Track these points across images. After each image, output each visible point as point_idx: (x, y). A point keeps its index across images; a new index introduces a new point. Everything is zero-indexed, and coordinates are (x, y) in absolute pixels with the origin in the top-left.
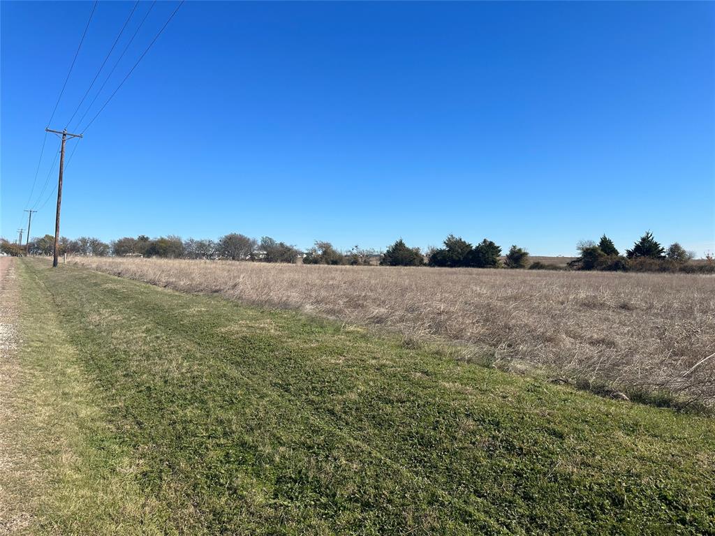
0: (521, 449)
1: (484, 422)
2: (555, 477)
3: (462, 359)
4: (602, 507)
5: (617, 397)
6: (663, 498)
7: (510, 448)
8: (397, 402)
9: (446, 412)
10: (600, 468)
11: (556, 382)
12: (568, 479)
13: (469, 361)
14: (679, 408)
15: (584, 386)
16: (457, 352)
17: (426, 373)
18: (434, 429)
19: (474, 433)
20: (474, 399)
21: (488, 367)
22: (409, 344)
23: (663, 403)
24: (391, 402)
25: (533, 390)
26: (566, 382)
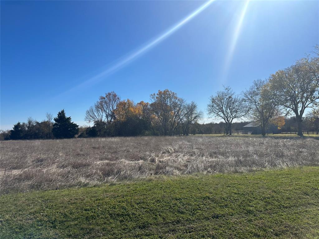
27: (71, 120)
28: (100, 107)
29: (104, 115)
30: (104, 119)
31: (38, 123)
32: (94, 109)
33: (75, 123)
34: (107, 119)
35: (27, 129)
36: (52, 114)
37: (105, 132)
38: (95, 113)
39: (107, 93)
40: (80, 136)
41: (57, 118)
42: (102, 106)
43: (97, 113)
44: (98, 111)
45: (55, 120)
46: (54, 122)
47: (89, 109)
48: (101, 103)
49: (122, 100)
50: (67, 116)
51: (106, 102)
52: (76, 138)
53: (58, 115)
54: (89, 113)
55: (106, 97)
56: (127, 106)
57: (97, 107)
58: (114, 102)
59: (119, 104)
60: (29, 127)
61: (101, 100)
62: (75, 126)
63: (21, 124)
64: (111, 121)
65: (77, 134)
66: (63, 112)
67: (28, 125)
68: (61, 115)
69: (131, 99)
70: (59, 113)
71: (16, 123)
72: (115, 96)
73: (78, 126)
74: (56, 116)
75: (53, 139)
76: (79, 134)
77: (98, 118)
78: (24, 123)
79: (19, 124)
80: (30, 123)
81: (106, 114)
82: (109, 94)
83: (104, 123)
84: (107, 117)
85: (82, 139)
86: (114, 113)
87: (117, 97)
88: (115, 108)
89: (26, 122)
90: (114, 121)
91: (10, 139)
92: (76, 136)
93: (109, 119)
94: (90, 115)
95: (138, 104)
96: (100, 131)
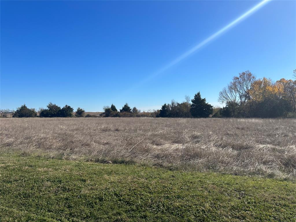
0: (69, 189)
1: (55, 181)
2: (81, 196)
3: (50, 158)
4: (96, 203)
5: (108, 163)
6: (116, 194)
7: (64, 190)
8: (14, 181)
9: (38, 181)
10: (97, 189)
11: (87, 161)
12: (85, 196)
13: (53, 158)
14: (126, 163)
15: (97, 161)
16: (48, 155)
17: (31, 166)
18: (32, 189)
19: (50, 187)
20: (52, 173)
21: (61, 159)
22: (24, 154)
23: (122, 162)
24: (11, 182)
25: (77, 166)
26: (91, 160)
27: (205, 101)
28: (233, 87)
29: (238, 95)
30: (238, 100)
31: (179, 104)
32: (227, 90)
33: (209, 104)
34: (241, 99)
35: (171, 109)
36: (189, 96)
37: (239, 113)
38: (228, 94)
39: (241, 73)
40: (214, 116)
41: (194, 100)
42: (236, 87)
43: (230, 94)
44: (231, 92)
45: (192, 101)
46: (192, 103)
47: (222, 91)
48: (234, 84)
49: (257, 79)
50: (202, 97)
51: (240, 83)
52: (210, 117)
53: (195, 97)
54: (222, 94)
55: (240, 77)
56: (262, 85)
57: (231, 88)
58: (248, 81)
59: (254, 83)
60: (172, 108)
61: (234, 81)
62: (210, 106)
63: (167, 105)
64: (245, 102)
65: (211, 114)
66: (199, 94)
67: (171, 106)
68: (198, 96)
69: (268, 79)
71: (163, 105)
72: (250, 75)
73: (212, 106)
74: (193, 98)
75: (191, 118)
76: (214, 114)
77: (231, 99)
78: (169, 104)
79: (165, 105)
80: (173, 104)
81: (240, 95)
82: (244, 74)
83: (237, 104)
84: (241, 97)
85: (217, 118)
86: (248, 93)
87: (251, 76)
88: (250, 88)
89: (170, 103)
90: (248, 102)
91: (160, 117)
92: (211, 116)
93: (243, 99)
94: (223, 95)
95: (277, 82)
96: (234, 111)
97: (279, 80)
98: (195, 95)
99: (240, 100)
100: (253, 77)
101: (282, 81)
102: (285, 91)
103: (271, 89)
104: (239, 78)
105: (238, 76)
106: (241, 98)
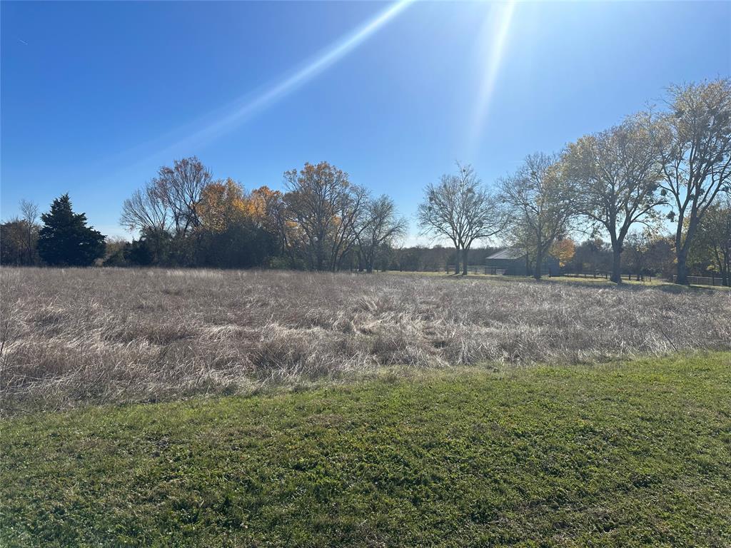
27: (86, 221)
28: (159, 193)
29: (170, 214)
30: (170, 225)
32: (144, 197)
33: (96, 229)
34: (177, 224)
36: (35, 204)
37: (172, 256)
38: (147, 208)
39: (179, 159)
40: (110, 263)
41: (49, 215)
42: (165, 192)
43: (151, 209)
44: (154, 203)
45: (44, 218)
46: (42, 224)
47: (131, 198)
48: (162, 184)
49: (214, 180)
50: (76, 210)
51: (175, 183)
52: (97, 266)
53: (53, 207)
54: (131, 206)
55: (177, 168)
56: (225, 196)
57: (153, 194)
58: (195, 183)
59: (206, 188)
61: (162, 177)
62: (97, 236)
64: (185, 230)
65: (102, 257)
66: (65, 200)
68: (62, 207)
69: (236, 183)
70: (56, 202)
72: (198, 168)
73: (104, 237)
74: (47, 210)
75: (40, 266)
76: (107, 257)
77: (154, 221)
81: (175, 213)
82: (185, 163)
83: (167, 235)
84: (177, 218)
85: (116, 269)
86: (194, 211)
87: (202, 172)
88: (198, 198)
90: (192, 230)
92: (100, 261)
93: (183, 224)
94: (133, 210)
95: (254, 192)
96: (159, 252)
97: (258, 189)
98: (55, 202)
99: (174, 226)
100: (206, 175)
101: (262, 191)
102: (267, 214)
103: (242, 206)
104: (172, 173)
105: (172, 167)
106: (177, 220)
